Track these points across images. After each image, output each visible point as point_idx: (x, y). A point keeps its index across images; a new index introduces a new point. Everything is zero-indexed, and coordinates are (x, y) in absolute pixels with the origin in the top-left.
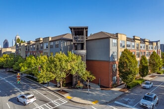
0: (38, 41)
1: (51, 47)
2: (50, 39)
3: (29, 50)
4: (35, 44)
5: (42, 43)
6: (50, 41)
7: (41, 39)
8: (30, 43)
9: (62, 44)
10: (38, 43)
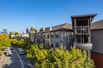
0: (41, 30)
1: (52, 36)
2: (51, 29)
3: (36, 37)
4: (40, 33)
5: (44, 32)
6: (51, 32)
7: (44, 29)
8: (37, 32)
9: (62, 35)
10: (42, 32)
